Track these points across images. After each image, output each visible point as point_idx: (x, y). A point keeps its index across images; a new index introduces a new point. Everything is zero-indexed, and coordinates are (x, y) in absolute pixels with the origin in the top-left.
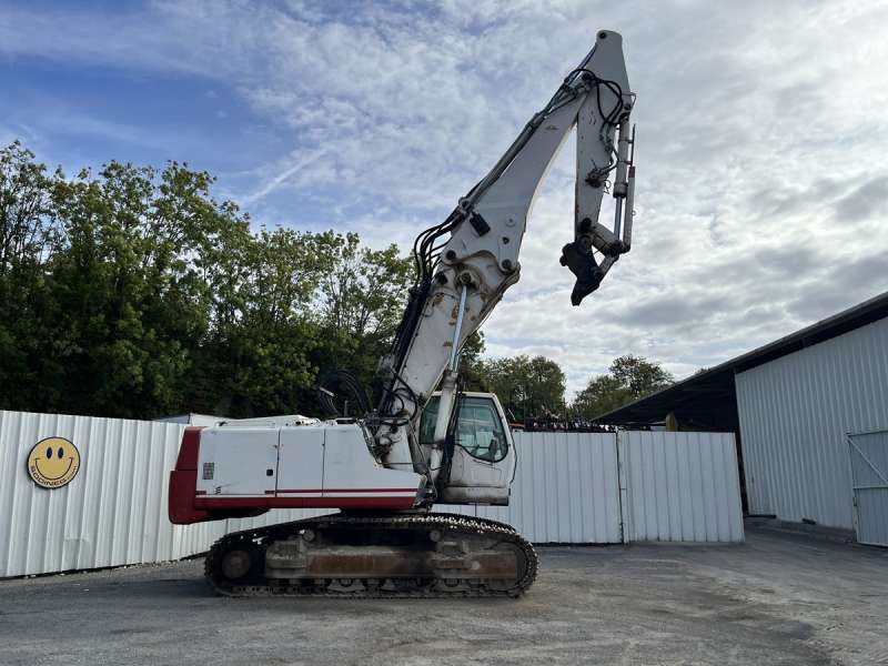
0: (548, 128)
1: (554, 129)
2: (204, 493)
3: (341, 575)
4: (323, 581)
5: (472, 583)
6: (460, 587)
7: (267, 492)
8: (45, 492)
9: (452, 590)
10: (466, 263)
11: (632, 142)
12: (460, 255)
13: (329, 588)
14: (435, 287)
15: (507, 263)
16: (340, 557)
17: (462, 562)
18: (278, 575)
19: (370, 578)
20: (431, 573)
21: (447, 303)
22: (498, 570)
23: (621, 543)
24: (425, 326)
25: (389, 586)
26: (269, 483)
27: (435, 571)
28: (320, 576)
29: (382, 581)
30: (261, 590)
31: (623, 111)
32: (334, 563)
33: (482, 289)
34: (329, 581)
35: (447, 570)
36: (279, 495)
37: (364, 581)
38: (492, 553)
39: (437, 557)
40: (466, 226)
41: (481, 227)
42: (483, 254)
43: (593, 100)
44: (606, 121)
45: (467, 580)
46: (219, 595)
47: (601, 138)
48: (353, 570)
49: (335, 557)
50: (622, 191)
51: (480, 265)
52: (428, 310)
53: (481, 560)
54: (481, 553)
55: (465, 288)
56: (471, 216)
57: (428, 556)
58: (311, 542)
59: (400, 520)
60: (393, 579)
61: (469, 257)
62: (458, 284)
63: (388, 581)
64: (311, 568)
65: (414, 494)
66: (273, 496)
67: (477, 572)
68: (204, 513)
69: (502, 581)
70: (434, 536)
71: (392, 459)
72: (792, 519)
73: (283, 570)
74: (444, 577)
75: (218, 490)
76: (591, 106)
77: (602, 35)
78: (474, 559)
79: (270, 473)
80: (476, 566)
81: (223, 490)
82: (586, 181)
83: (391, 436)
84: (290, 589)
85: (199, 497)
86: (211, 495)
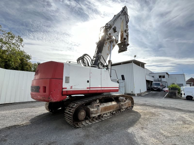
2: (66, 88)
4: (103, 115)
7: (87, 88)
19: (112, 111)
21: (108, 45)
24: (104, 49)
26: (88, 85)
28: (102, 113)
30: (86, 121)
31: (128, 21)
36: (91, 89)
39: (122, 103)
40: (112, 29)
41: (115, 31)
45: (125, 108)
52: (105, 45)
57: (121, 103)
60: (115, 110)
64: (101, 111)
65: (118, 88)
66: (89, 89)
70: (119, 98)
73: (95, 113)
75: (71, 87)
79: (88, 82)
80: (127, 104)
81: (73, 87)
85: (63, 90)
86: (69, 89)
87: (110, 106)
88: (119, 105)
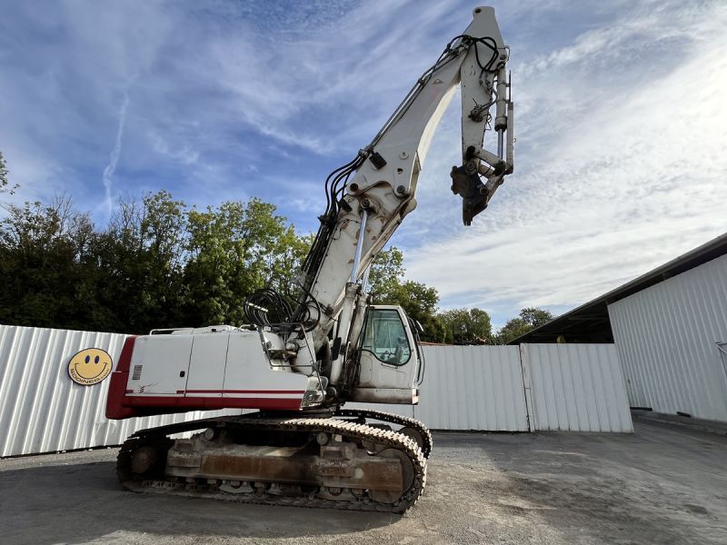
0: (435, 83)
1: (441, 82)
2: (132, 391)
3: (230, 476)
4: (215, 482)
5: (356, 493)
6: (344, 496)
7: (178, 392)
8: (82, 388)
9: (336, 498)
10: (368, 193)
11: (509, 85)
12: (361, 187)
13: (220, 488)
14: (342, 216)
15: (401, 189)
16: (230, 458)
17: (343, 470)
18: (177, 473)
19: (257, 481)
20: (315, 480)
21: (352, 227)
22: (382, 480)
23: (529, 432)
24: (333, 248)
25: (274, 490)
26: (181, 384)
27: (318, 477)
28: (212, 476)
29: (268, 485)
30: (164, 486)
31: (498, 61)
32: (224, 464)
33: (381, 213)
34: (220, 482)
35: (330, 477)
36: (188, 395)
37: (252, 484)
38: (376, 460)
39: (320, 462)
40: (368, 164)
41: (379, 162)
42: (382, 184)
43: (472, 58)
44: (483, 69)
45: (350, 489)
46: (126, 489)
47: (481, 83)
48: (241, 472)
49: (226, 457)
50: (503, 122)
51: (379, 193)
52: (336, 234)
53: (365, 467)
54: (365, 460)
55: (365, 213)
56: (371, 155)
57: (313, 461)
58: (211, 440)
59: (286, 422)
60: (280, 484)
61: (369, 188)
62: (360, 212)
63: (273, 485)
64: (206, 467)
65: (301, 396)
66: (182, 395)
67: (360, 481)
68: (128, 410)
69: (387, 492)
70: (321, 439)
71: (299, 362)
72: (668, 412)
73: (182, 468)
74: (327, 484)
75: (142, 390)
76: (471, 62)
77: (478, 11)
78: (357, 467)
79: (182, 374)
80: (359, 474)
81: (145, 390)
82: (469, 117)
83: (299, 342)
84: (188, 487)
85: (127, 395)
86: (137, 394)
87: (249, 459)
88: (300, 465)
